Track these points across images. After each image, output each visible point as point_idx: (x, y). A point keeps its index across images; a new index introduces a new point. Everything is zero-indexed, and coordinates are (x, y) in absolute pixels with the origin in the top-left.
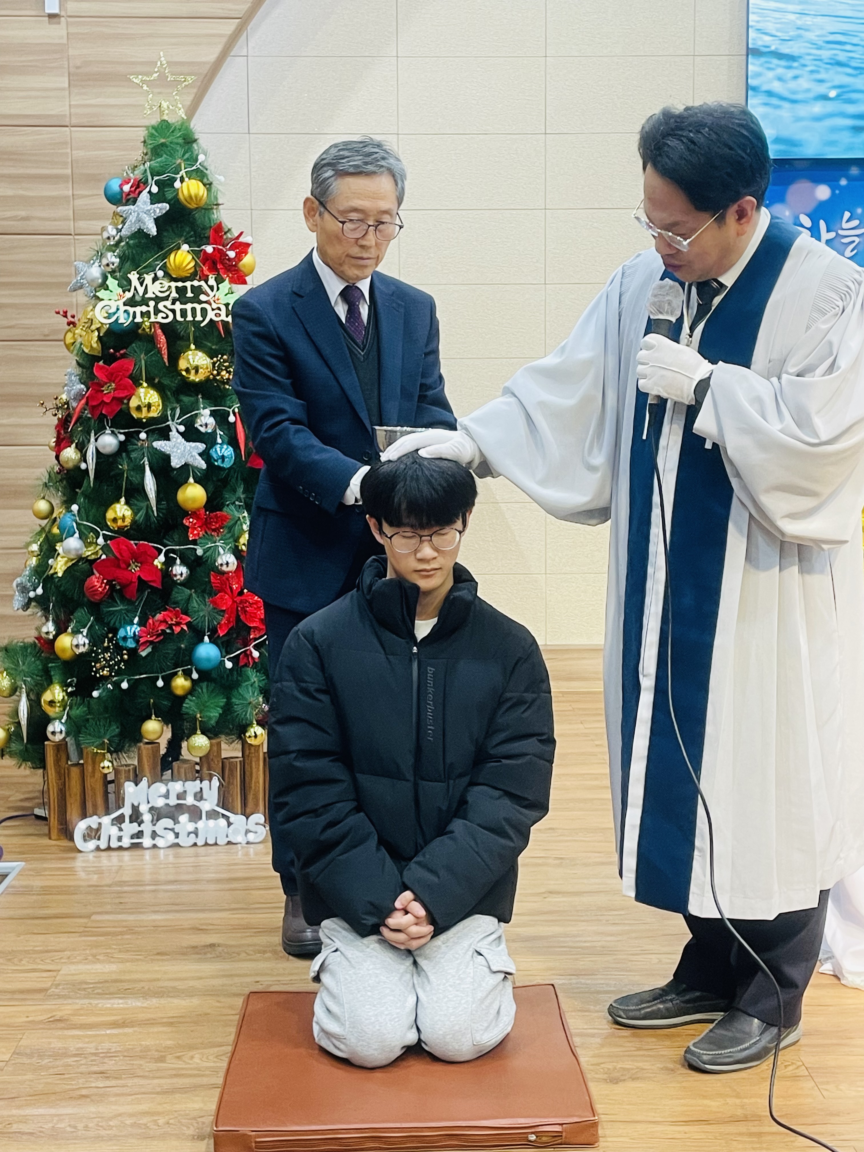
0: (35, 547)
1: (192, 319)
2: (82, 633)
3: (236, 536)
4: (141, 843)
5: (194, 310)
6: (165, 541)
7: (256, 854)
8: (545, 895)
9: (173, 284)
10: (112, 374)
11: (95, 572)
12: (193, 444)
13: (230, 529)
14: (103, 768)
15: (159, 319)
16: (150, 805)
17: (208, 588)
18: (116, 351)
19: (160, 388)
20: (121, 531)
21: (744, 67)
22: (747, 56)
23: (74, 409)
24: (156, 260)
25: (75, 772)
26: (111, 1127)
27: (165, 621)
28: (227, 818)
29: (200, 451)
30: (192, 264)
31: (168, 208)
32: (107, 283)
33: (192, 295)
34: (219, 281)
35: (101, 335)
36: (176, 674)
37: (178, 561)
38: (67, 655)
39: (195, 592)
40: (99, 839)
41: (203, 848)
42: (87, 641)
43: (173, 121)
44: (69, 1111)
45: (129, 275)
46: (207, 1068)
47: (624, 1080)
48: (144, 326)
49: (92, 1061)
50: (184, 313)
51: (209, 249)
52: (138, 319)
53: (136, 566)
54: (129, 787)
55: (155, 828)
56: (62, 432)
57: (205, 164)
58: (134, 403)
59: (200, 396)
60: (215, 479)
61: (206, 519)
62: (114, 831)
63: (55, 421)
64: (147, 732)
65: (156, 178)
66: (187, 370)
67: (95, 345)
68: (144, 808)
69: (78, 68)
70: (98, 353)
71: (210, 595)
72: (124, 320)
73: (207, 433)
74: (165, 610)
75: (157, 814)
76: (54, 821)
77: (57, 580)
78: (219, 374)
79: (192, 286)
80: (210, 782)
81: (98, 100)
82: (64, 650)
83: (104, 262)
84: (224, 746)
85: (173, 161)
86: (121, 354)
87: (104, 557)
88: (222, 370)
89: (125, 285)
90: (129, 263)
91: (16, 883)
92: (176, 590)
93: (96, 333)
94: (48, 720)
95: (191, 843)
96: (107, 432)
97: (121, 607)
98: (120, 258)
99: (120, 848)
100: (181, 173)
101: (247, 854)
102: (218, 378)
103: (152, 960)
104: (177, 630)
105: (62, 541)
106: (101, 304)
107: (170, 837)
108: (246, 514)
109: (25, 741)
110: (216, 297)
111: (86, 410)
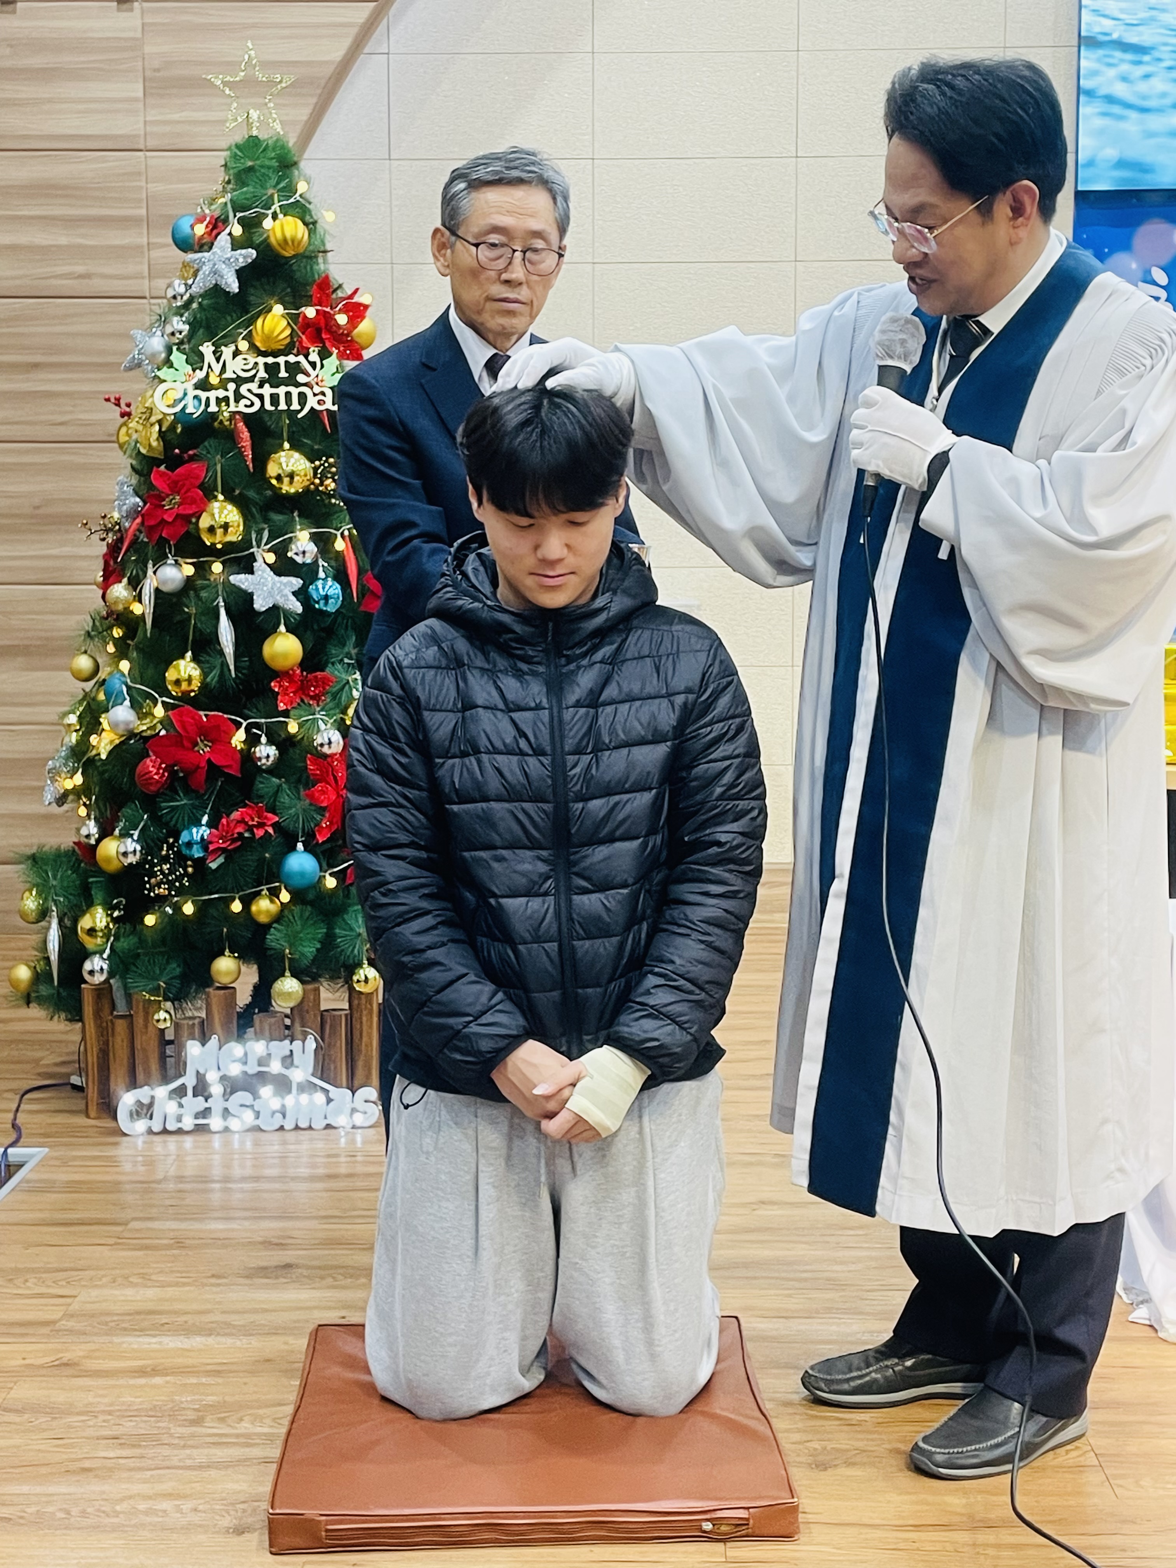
0: (73, 719)
1: (286, 408)
2: (131, 836)
3: (343, 704)
4: (208, 1125)
5: (288, 395)
6: (246, 711)
7: (364, 1142)
8: (755, 1207)
9: (261, 360)
10: (176, 483)
11: (151, 753)
12: (284, 579)
13: (335, 696)
14: (158, 1021)
15: (241, 408)
16: (221, 1074)
17: (304, 776)
18: (184, 451)
19: (241, 503)
20: (185, 698)
21: (1075, 63)
22: (1079, 47)
23: (127, 530)
24: (238, 327)
25: (121, 1026)
26: (117, 1514)
27: (242, 821)
28: (326, 1091)
29: (296, 588)
30: (288, 332)
31: (254, 256)
32: (171, 358)
33: (287, 375)
34: (324, 355)
35: (163, 429)
36: (258, 893)
37: (264, 739)
38: (113, 867)
39: (287, 782)
40: (151, 1118)
41: (293, 1133)
42: (138, 848)
43: (266, 137)
44: (63, 1489)
45: (201, 348)
46: (259, 1435)
47: (835, 1466)
48: (221, 417)
49: (104, 1421)
50: (275, 399)
51: (310, 312)
52: (213, 408)
53: (206, 746)
54: (193, 1049)
55: (228, 1105)
56: (112, 563)
57: (307, 196)
58: (205, 522)
59: (296, 514)
60: (316, 627)
61: (302, 681)
62: (171, 1107)
63: (103, 549)
64: (219, 972)
65: (239, 215)
66: (279, 478)
67: (154, 444)
68: (212, 1077)
69: (158, 70)
70: (159, 454)
71: (307, 786)
72: (194, 409)
73: (304, 564)
74: (245, 806)
75: (232, 1087)
76: (93, 1092)
77: (99, 764)
78: (322, 484)
79: (286, 362)
80: (304, 1042)
81: (184, 114)
82: (108, 860)
83: (169, 329)
84: (324, 994)
85: (263, 191)
86: (190, 456)
87: (163, 733)
88: (327, 478)
89: (196, 360)
90: (201, 331)
91: (33, 1176)
92: (259, 779)
93: (157, 427)
94: (86, 955)
95: (277, 1127)
96: (169, 562)
97: (185, 802)
98: (189, 324)
99: (180, 1132)
100: (273, 208)
101: (353, 1141)
102: (321, 488)
103: (204, 1285)
104: (259, 833)
105: (107, 710)
106: (162, 387)
107: (248, 1117)
108: (358, 676)
109: (56, 983)
110: (320, 378)
111: (141, 532)
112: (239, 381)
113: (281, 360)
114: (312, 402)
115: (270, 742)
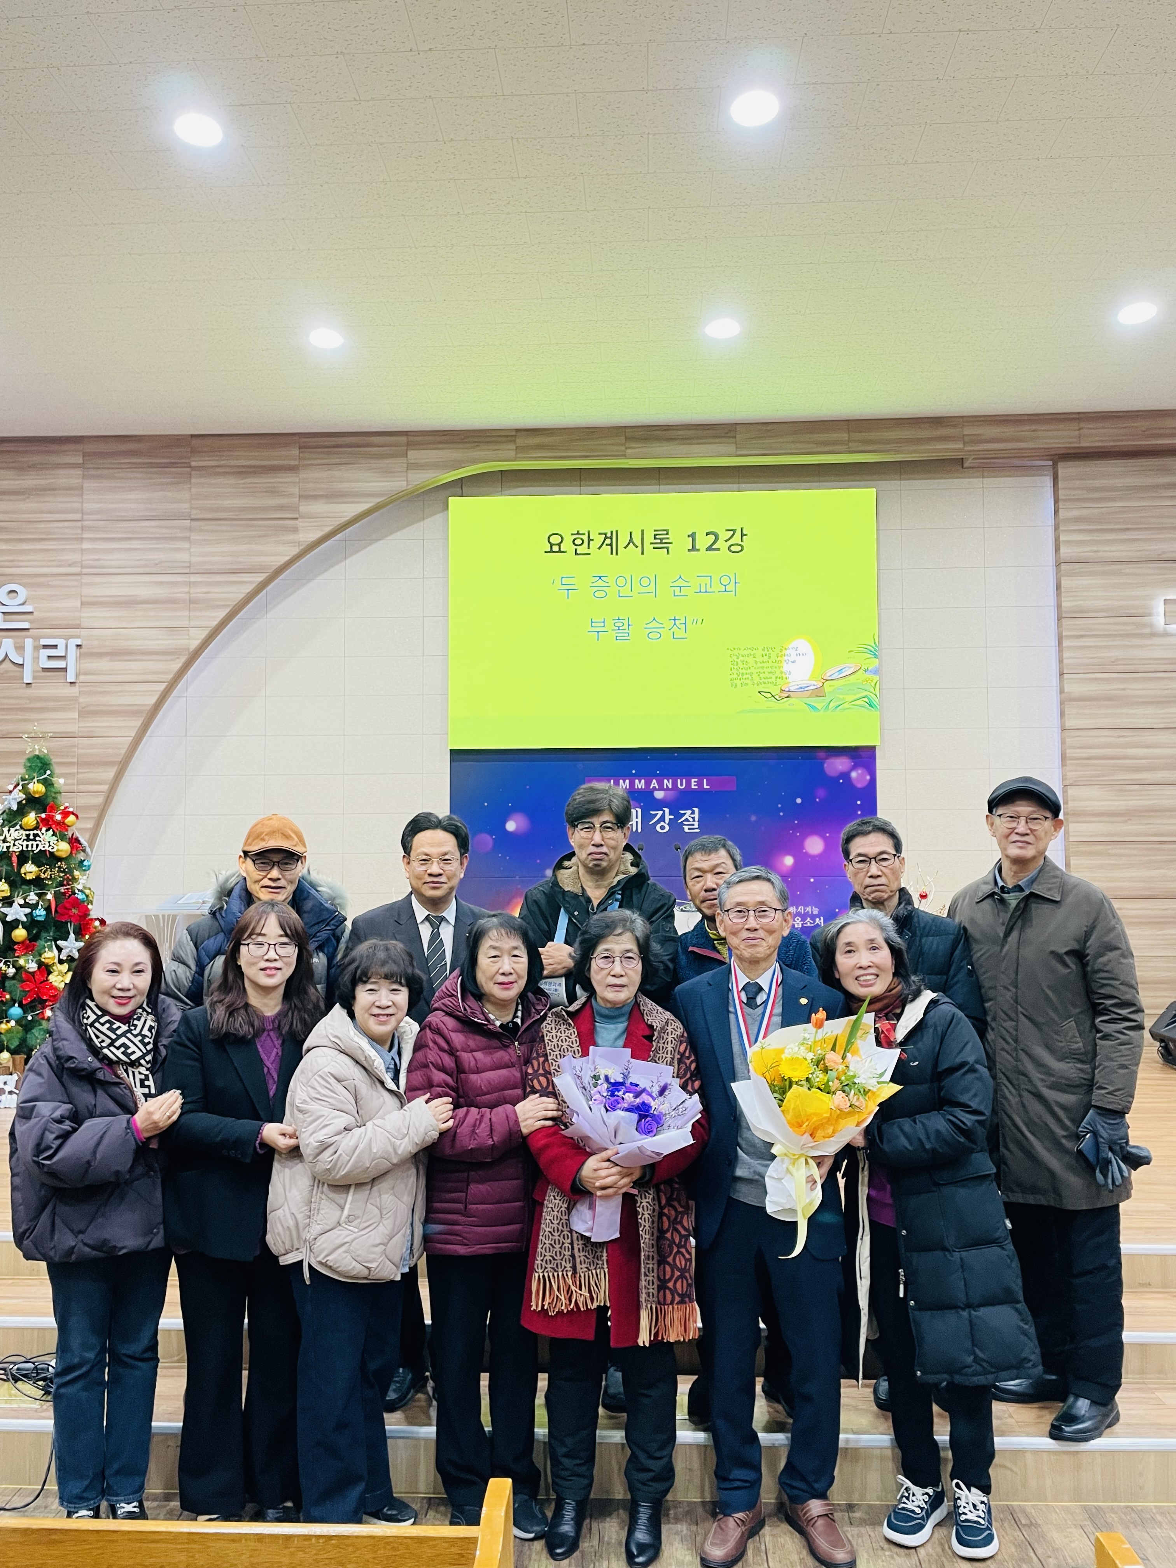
1: (31, 849)
5: (32, 845)
9: (24, 832)
12: (24, 909)
15: (15, 849)
19: (10, 883)
24: (17, 820)
29: (28, 912)
30: (35, 822)
31: (25, 797)
33: (33, 838)
43: (41, 754)
48: (7, 852)
50: (27, 846)
51: (45, 815)
59: (31, 886)
60: (32, 926)
66: (25, 874)
73: (33, 904)
88: (42, 873)
100: (34, 780)
102: (41, 877)
112: (16, 840)
113: (31, 833)
114: (41, 847)
115: (14, 967)
